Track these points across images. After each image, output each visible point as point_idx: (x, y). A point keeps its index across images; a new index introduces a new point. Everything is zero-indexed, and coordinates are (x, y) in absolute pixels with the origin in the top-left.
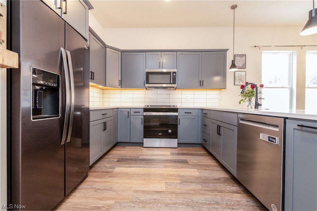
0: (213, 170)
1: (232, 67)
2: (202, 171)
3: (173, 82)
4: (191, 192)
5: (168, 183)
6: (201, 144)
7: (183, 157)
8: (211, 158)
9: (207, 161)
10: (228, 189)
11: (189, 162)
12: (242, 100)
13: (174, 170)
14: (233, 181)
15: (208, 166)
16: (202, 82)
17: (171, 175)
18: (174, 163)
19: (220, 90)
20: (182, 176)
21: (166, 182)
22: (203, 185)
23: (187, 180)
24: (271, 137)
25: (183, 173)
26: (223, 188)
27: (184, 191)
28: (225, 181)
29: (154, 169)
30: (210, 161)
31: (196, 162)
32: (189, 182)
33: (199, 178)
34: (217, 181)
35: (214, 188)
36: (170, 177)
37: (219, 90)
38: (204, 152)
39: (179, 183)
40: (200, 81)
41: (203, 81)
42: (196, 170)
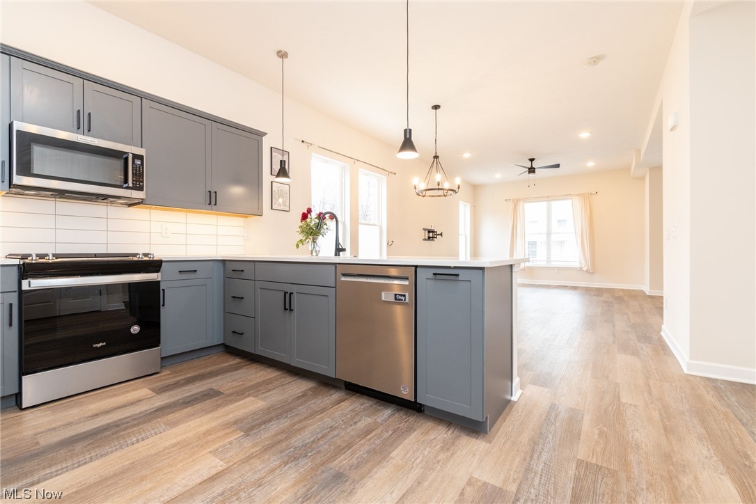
0: (283, 385)
1: (281, 173)
2: (265, 395)
3: (133, 184)
4: (280, 437)
5: (219, 450)
6: (223, 344)
7: (195, 386)
8: (258, 366)
9: (259, 375)
10: (328, 402)
11: (220, 390)
12: (301, 240)
13: (205, 419)
14: (324, 389)
15: (268, 382)
16: (213, 195)
17: (208, 432)
18: (186, 408)
19: (246, 217)
20: (236, 422)
21: (209, 450)
22: (289, 416)
23: (253, 424)
24: (399, 295)
25: (231, 416)
26: (321, 405)
27: (267, 443)
28: (315, 393)
29: (141, 443)
30: (262, 373)
31: (238, 384)
32: (260, 425)
33: (272, 409)
34: (303, 399)
35: (309, 411)
36: (210, 438)
37: (244, 217)
38: (234, 360)
39: (242, 436)
40: (207, 191)
41: (216, 192)
42: (251, 398)
